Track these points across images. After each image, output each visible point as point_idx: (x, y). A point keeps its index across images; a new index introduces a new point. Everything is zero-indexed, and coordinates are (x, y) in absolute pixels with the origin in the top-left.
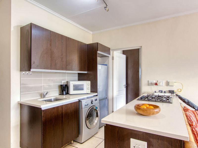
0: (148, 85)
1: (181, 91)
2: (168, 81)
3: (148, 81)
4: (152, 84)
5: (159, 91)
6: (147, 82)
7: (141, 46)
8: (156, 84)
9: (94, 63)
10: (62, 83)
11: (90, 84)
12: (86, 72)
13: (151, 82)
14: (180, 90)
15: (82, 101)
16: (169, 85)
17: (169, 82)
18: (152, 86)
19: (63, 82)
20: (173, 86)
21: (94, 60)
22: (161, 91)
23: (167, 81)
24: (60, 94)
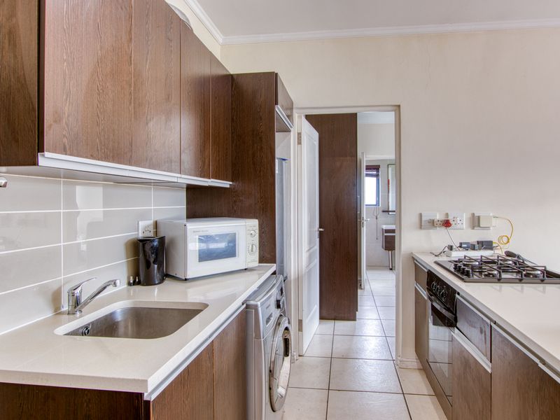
0: (421, 227)
1: (508, 242)
2: (476, 215)
3: (421, 215)
4: (432, 223)
5: (461, 244)
6: (415, 219)
7: (399, 106)
8: (447, 224)
9: (262, 148)
10: (138, 231)
11: (257, 231)
12: (226, 184)
13: (428, 219)
14: (505, 240)
15: (256, 306)
16: (479, 226)
17: (479, 217)
18: (431, 231)
19: (142, 224)
20: (488, 228)
21: (261, 138)
22: (465, 246)
23: (473, 214)
24: (135, 283)
